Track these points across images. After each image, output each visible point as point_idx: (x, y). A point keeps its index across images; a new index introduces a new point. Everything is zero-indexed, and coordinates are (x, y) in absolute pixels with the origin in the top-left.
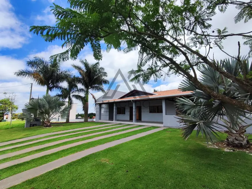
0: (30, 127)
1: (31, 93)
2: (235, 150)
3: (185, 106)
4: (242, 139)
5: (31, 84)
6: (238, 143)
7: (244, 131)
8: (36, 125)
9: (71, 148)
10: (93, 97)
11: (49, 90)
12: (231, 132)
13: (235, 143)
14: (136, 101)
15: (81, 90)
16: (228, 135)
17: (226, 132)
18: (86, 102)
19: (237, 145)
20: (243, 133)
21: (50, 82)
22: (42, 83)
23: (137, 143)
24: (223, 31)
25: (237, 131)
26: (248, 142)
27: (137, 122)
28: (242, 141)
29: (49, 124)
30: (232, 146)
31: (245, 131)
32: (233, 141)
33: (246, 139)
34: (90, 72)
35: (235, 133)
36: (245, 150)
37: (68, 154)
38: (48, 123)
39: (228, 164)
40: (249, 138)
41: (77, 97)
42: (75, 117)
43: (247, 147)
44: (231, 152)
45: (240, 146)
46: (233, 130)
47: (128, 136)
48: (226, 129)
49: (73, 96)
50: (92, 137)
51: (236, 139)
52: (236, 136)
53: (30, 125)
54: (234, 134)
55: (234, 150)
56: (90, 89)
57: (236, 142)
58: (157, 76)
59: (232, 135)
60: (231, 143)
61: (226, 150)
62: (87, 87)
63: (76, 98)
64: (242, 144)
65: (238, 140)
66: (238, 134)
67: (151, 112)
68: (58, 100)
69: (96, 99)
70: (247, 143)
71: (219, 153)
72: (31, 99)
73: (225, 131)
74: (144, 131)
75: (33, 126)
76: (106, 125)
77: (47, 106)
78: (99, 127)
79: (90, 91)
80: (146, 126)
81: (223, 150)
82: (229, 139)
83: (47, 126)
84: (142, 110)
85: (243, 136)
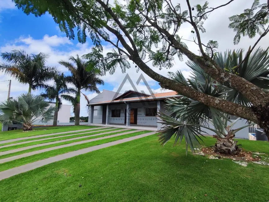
0: (9, 130)
1: (9, 91)
2: (221, 157)
3: (175, 108)
4: (230, 144)
5: (9, 81)
6: (226, 149)
7: (232, 135)
8: (16, 128)
9: (34, 156)
10: (86, 98)
11: (32, 89)
12: (220, 137)
13: (223, 150)
14: (129, 103)
15: (72, 90)
16: (217, 140)
17: (215, 137)
18: (77, 103)
19: (225, 151)
20: (231, 137)
21: (33, 79)
22: (23, 80)
23: (117, 148)
24: (203, 7)
25: (225, 136)
26: (237, 148)
27: (131, 126)
28: (230, 147)
29: (29, 127)
30: (219, 152)
31: (234, 136)
32: (221, 147)
33: (234, 145)
34: (83, 69)
35: (224, 138)
36: (232, 157)
37: (26, 162)
38: (28, 125)
39: (206, 174)
40: (238, 144)
41: (66, 97)
42: (69, 120)
43: (235, 153)
44: (217, 159)
45: (228, 153)
46: (222, 134)
47: (111, 141)
48: (215, 134)
49: (62, 96)
50: (70, 142)
51: (224, 144)
52: (224, 141)
53: (9, 128)
54: (222, 138)
55: (219, 158)
56: (82, 88)
57: (224, 148)
58: (125, 65)
59: (220, 140)
60: (219, 149)
61: (212, 157)
62: (79, 86)
63: (66, 99)
64: (230, 150)
65: (226, 146)
66: (226, 138)
67: (147, 115)
68: (41, 100)
69: (89, 100)
70: (235, 149)
71: (202, 161)
72: (9, 99)
73: (213, 135)
74: (133, 136)
75: (12, 130)
76: (96, 128)
77: (27, 107)
78: (87, 131)
79: (83, 91)
80: (139, 130)
81: (208, 158)
82: (218, 145)
83: (26, 130)
84: (138, 113)
85: (231, 141)
